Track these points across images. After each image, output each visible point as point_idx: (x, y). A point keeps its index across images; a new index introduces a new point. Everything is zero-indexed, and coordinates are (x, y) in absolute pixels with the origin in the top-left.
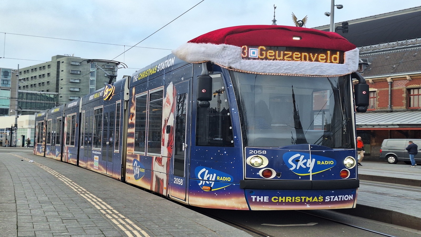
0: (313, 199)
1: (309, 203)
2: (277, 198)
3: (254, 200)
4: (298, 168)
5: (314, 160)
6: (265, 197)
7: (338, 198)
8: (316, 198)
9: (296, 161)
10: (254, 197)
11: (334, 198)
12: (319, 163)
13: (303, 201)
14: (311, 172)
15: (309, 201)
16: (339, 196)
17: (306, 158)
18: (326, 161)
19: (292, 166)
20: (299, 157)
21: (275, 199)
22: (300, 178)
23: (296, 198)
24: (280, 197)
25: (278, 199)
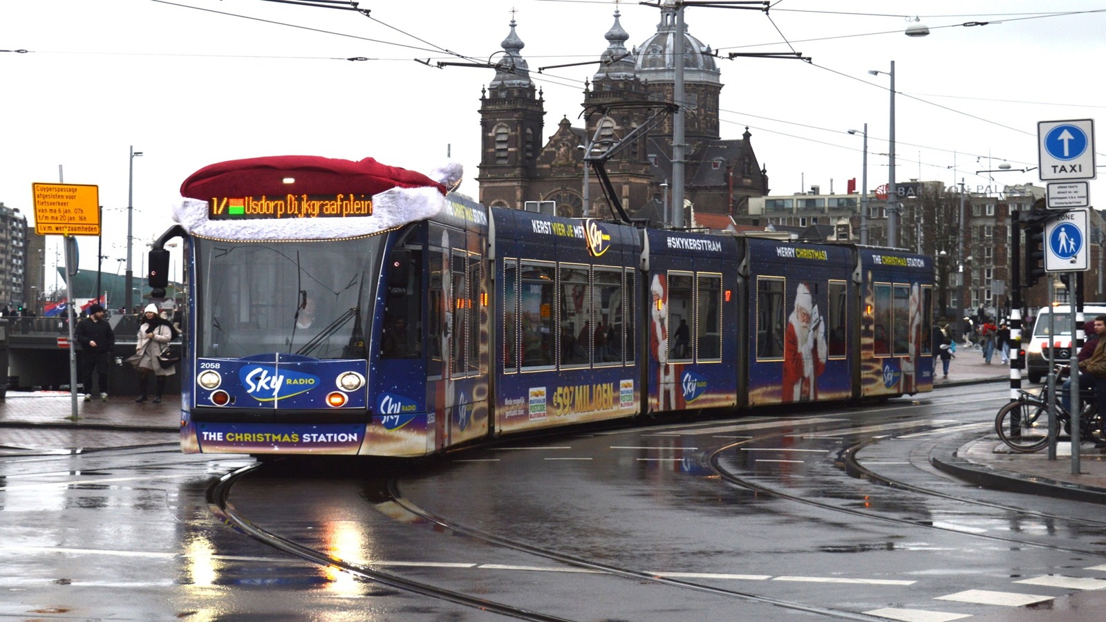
0: (282, 438)
1: (277, 443)
2: (233, 435)
3: (205, 438)
4: (258, 390)
5: (282, 377)
6: (219, 434)
7: (327, 438)
8: (286, 436)
9: (256, 379)
10: (205, 433)
11: (317, 438)
12: (289, 381)
13: (268, 440)
14: (276, 396)
15: (277, 440)
16: (327, 435)
17: (271, 374)
18: (300, 380)
19: (250, 387)
20: (261, 373)
21: (230, 437)
22: (260, 404)
23: (258, 436)
24: (237, 434)
25: (234, 437)
